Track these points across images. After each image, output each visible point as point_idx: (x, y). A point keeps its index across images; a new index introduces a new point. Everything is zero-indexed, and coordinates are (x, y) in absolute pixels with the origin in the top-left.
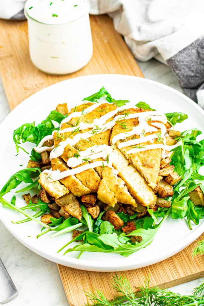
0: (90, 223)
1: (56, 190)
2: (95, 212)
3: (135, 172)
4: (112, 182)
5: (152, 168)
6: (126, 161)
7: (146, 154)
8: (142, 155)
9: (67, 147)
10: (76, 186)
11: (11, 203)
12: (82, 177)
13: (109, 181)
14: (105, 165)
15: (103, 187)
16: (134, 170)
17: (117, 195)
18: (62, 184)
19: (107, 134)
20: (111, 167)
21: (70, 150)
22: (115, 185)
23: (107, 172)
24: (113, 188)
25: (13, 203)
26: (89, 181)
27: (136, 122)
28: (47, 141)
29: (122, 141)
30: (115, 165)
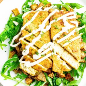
0: (50, 81)
1: (31, 72)
2: (52, 75)
3: (68, 54)
4: (59, 63)
5: (77, 52)
6: (63, 48)
7: (73, 44)
8: (71, 45)
9: (30, 48)
10: (41, 69)
11: (8, 75)
12: (42, 63)
13: (57, 63)
14: (53, 54)
15: (55, 68)
16: (67, 53)
17: (63, 70)
18: (33, 68)
19: (48, 33)
20: (56, 54)
21: (32, 50)
22: (61, 65)
23: (55, 58)
24: (60, 66)
25: (9, 75)
26: (46, 65)
27: (62, 23)
28: (16, 39)
29: (58, 38)
30: (57, 53)
